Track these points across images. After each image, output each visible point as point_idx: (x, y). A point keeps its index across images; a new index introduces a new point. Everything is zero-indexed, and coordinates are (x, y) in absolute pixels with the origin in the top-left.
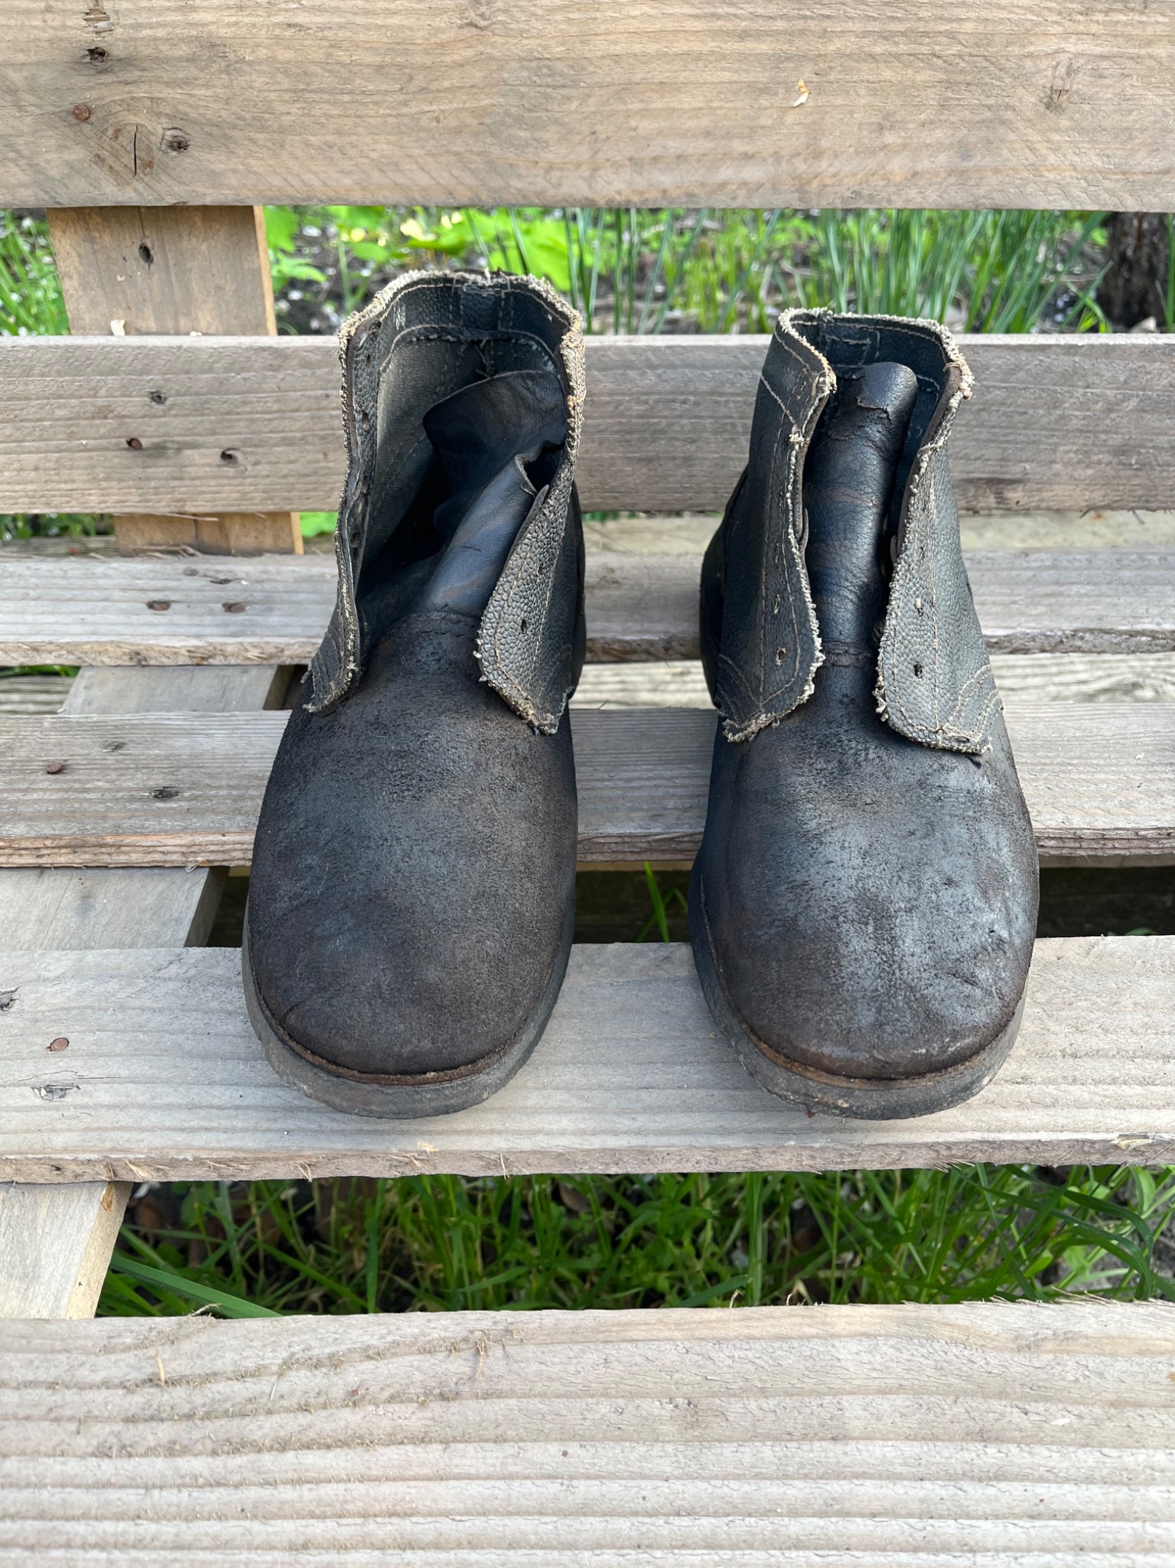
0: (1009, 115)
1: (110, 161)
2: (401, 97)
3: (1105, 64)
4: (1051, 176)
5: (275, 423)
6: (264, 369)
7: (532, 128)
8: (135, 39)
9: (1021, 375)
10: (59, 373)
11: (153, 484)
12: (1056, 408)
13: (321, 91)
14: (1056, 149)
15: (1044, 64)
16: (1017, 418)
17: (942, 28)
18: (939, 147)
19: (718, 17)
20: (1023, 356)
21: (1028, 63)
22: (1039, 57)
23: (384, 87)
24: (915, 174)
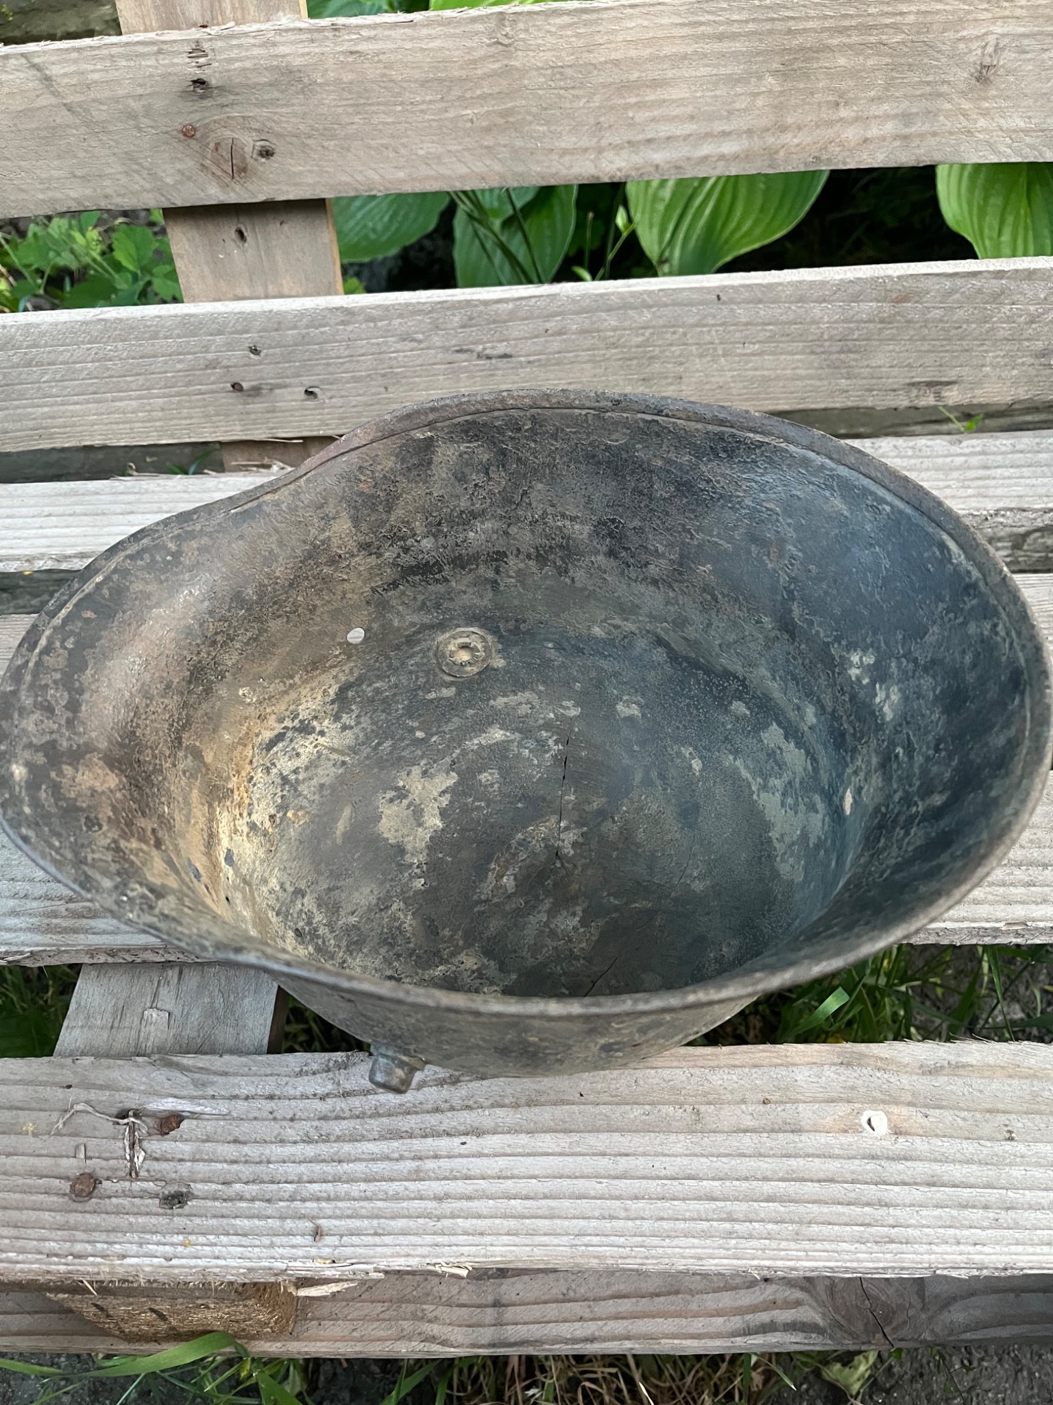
0: (945, 89)
1: (214, 169)
2: (444, 105)
3: (1026, 42)
4: (981, 136)
5: (347, 365)
6: (337, 324)
7: (547, 123)
8: (229, 71)
9: (957, 296)
10: (179, 336)
11: (253, 416)
12: (986, 322)
13: (378, 104)
14: (985, 113)
15: (974, 45)
16: (953, 332)
17: (888, 21)
18: (887, 117)
19: (701, 24)
20: (959, 282)
21: (962, 46)
22: (971, 40)
23: (428, 98)
24: (866, 140)
